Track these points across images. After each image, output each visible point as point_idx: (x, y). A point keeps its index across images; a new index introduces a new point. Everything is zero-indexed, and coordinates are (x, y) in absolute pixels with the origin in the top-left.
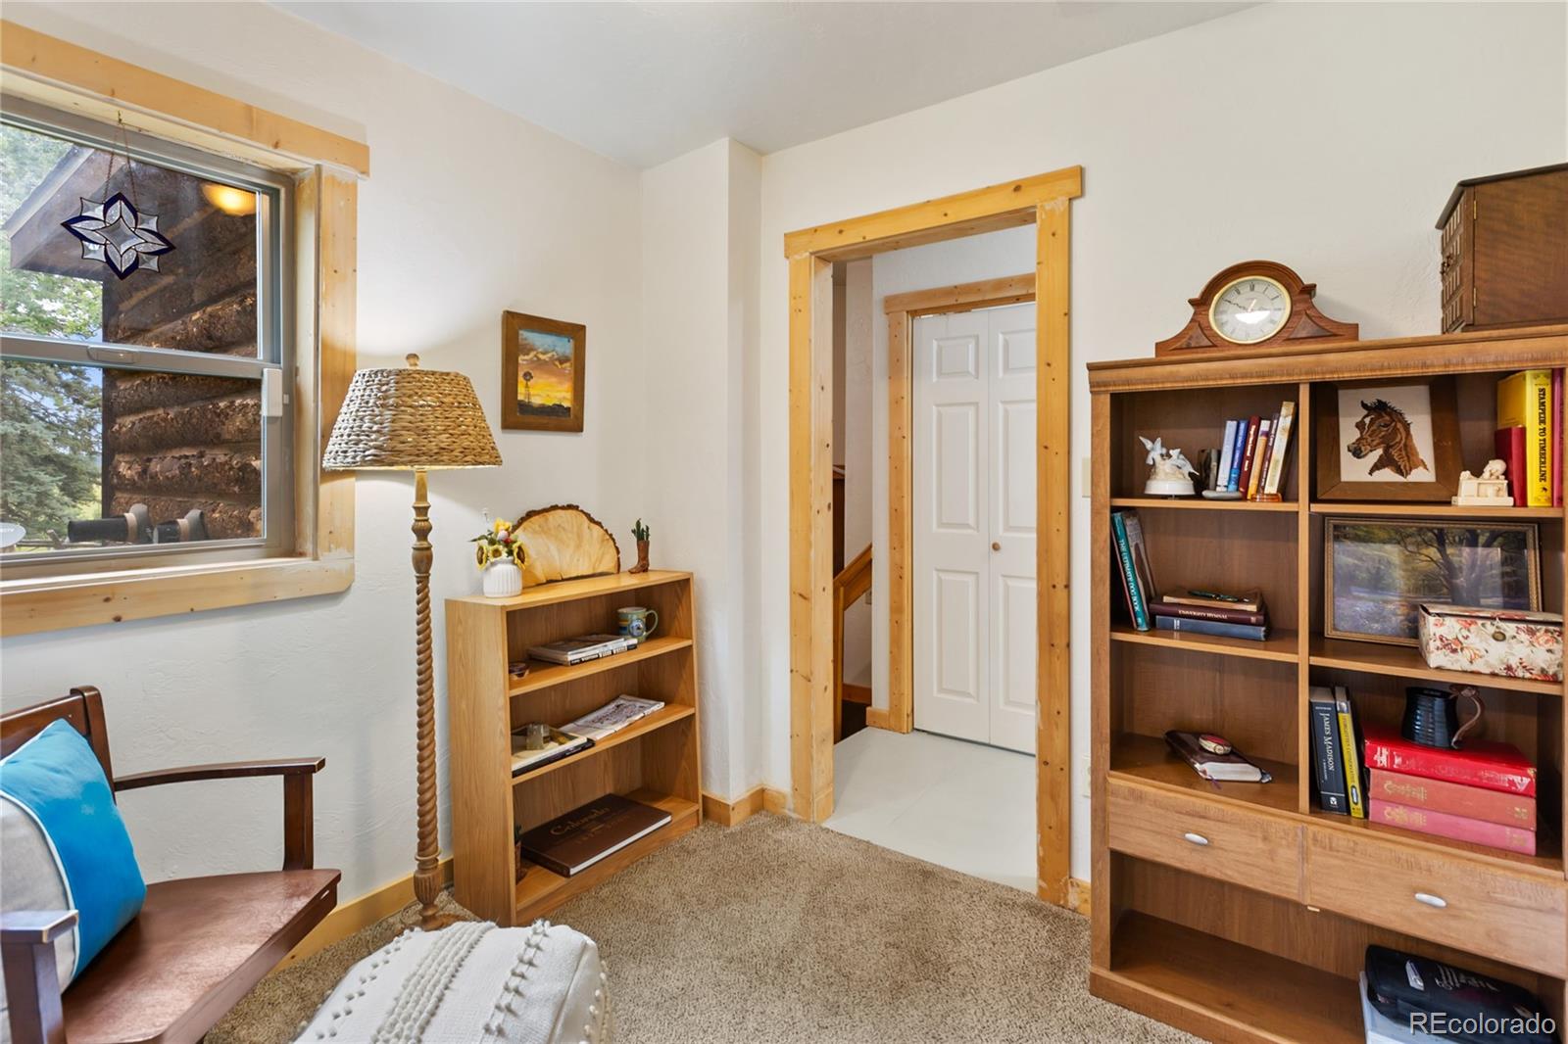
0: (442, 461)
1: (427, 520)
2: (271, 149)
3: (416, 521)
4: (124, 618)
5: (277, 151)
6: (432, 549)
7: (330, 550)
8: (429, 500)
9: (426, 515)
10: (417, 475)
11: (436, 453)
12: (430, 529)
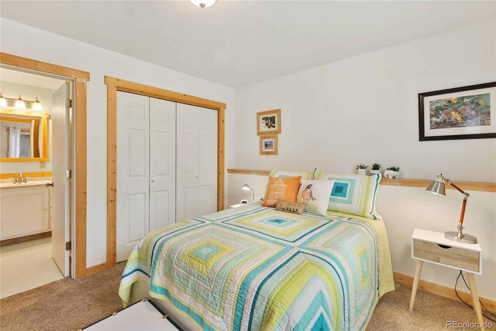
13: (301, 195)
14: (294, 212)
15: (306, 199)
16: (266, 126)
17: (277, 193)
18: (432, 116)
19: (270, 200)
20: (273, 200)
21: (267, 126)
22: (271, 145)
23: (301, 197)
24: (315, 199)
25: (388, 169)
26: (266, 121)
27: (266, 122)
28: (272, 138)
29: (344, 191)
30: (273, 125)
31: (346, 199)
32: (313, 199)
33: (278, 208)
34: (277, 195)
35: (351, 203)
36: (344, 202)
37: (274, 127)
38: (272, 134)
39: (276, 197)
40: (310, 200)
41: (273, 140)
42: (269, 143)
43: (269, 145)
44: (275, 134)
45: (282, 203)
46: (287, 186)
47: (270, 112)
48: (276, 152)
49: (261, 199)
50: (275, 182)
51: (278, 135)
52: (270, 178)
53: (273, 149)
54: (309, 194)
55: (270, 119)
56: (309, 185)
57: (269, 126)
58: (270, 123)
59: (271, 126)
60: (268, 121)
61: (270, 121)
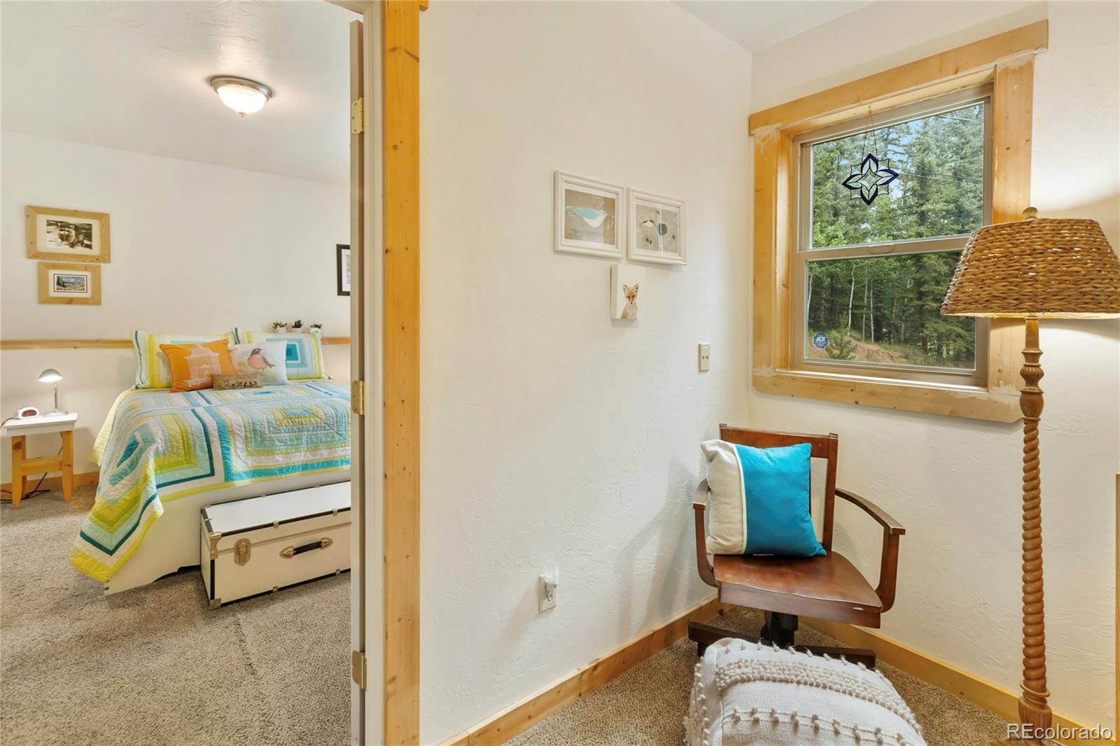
0: (991, 308)
1: (1038, 366)
2: (954, 76)
3: (1026, 366)
4: (860, 403)
5: (959, 74)
6: (1043, 395)
7: (998, 385)
8: (1040, 348)
9: (1037, 361)
10: (1027, 321)
11: (987, 301)
12: (1040, 375)
14: (251, 386)
16: (60, 240)
17: (205, 366)
19: (195, 380)
20: (200, 377)
21: (65, 242)
22: (79, 283)
24: (273, 365)
25: (312, 326)
26: (62, 230)
27: (62, 232)
28: (86, 270)
29: (293, 353)
30: (86, 242)
31: (299, 361)
32: (271, 366)
33: (223, 386)
34: (205, 369)
35: (305, 366)
36: (298, 366)
37: (89, 246)
38: (84, 261)
39: (206, 373)
41: (88, 274)
42: (73, 280)
43: (73, 283)
44: (91, 262)
45: (226, 378)
46: (218, 354)
47: (75, 213)
48: (95, 300)
49: (137, 388)
50: (193, 351)
51: (100, 266)
52: (161, 346)
53: (86, 292)
54: (262, 361)
55: (77, 228)
56: (254, 350)
57: (72, 243)
58: (74, 237)
59: (79, 244)
60: (68, 231)
61: (73, 233)
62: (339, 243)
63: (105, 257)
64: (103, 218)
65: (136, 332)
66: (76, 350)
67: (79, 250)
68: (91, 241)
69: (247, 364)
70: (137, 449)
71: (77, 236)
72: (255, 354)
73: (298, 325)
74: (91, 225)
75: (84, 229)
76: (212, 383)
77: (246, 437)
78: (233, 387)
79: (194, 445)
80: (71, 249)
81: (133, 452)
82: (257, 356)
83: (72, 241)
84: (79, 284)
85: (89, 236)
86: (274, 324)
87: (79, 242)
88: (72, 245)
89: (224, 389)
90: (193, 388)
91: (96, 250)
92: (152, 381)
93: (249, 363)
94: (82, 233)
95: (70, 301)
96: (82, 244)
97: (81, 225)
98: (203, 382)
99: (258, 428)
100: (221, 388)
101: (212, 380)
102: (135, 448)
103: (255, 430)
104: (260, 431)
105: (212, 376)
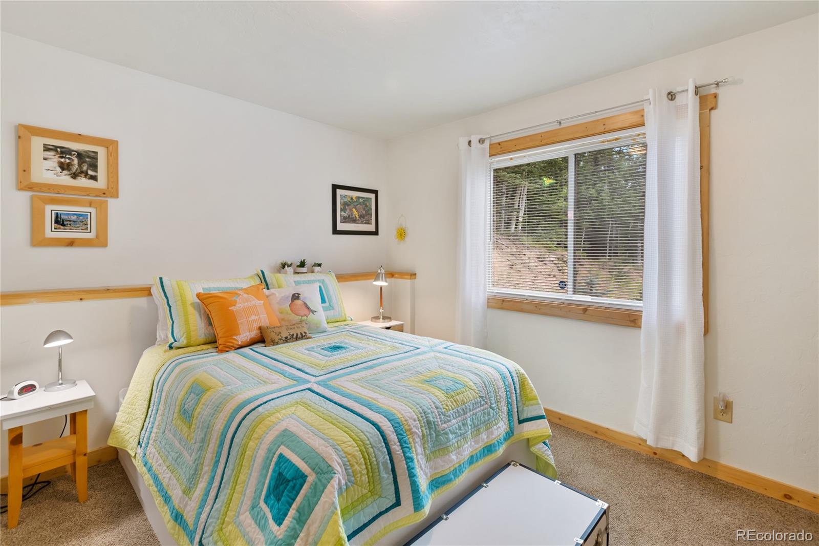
13: (291, 313)
14: (302, 337)
15: (302, 315)
16: (59, 170)
17: (253, 318)
18: (341, 210)
19: (244, 335)
20: (249, 332)
21: (65, 172)
23: (293, 314)
24: (315, 311)
25: (314, 265)
26: (62, 157)
27: (63, 160)
28: (90, 206)
30: (90, 173)
31: (327, 304)
32: (313, 312)
33: (276, 341)
34: (254, 321)
37: (94, 178)
38: (88, 195)
39: (255, 325)
40: (309, 314)
41: (93, 210)
42: (74, 218)
43: (74, 221)
44: (97, 196)
45: (277, 330)
46: (263, 302)
47: (79, 138)
48: (101, 241)
49: (171, 347)
50: (238, 301)
51: (107, 201)
52: (198, 296)
53: (90, 232)
54: (304, 307)
55: (80, 155)
56: (294, 295)
57: (74, 173)
58: (77, 166)
59: (83, 175)
60: (69, 159)
61: (76, 161)
62: (334, 183)
63: (112, 191)
64: (111, 145)
65: (161, 279)
66: (84, 303)
67: (82, 182)
68: (97, 172)
69: (290, 312)
70: (305, 487)
71: (80, 165)
72: (295, 299)
73: (302, 264)
74: (96, 153)
75: (89, 157)
76: (262, 336)
77: (423, 435)
78: (286, 340)
79: (378, 464)
80: (72, 180)
81: (298, 493)
82: (297, 302)
83: (74, 171)
84: (81, 222)
85: (94, 167)
86: (282, 264)
87: (82, 172)
88: (75, 176)
89: (277, 344)
90: (243, 344)
91: (101, 183)
92: (189, 337)
93: (292, 310)
94: (85, 162)
95: (71, 243)
96: (86, 174)
97: (86, 152)
98: (252, 336)
99: (432, 419)
100: (274, 343)
101: (261, 333)
102: (302, 486)
103: (429, 422)
104: (434, 422)
105: (260, 328)
